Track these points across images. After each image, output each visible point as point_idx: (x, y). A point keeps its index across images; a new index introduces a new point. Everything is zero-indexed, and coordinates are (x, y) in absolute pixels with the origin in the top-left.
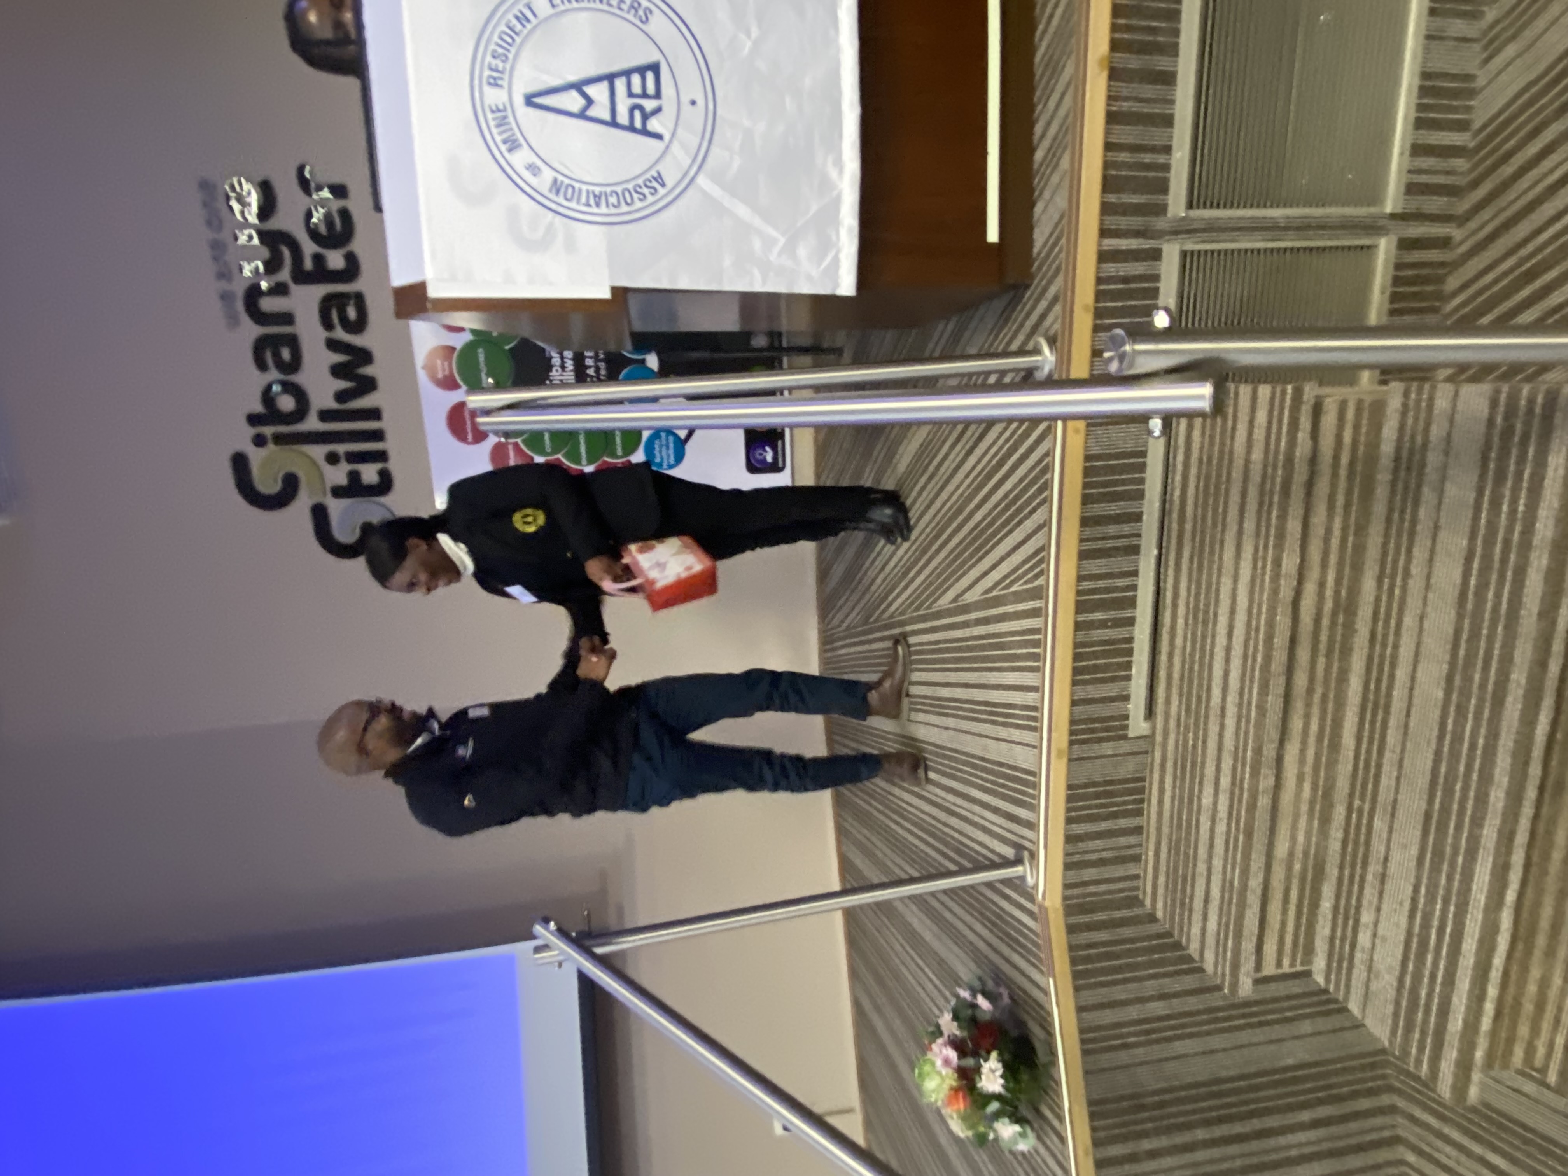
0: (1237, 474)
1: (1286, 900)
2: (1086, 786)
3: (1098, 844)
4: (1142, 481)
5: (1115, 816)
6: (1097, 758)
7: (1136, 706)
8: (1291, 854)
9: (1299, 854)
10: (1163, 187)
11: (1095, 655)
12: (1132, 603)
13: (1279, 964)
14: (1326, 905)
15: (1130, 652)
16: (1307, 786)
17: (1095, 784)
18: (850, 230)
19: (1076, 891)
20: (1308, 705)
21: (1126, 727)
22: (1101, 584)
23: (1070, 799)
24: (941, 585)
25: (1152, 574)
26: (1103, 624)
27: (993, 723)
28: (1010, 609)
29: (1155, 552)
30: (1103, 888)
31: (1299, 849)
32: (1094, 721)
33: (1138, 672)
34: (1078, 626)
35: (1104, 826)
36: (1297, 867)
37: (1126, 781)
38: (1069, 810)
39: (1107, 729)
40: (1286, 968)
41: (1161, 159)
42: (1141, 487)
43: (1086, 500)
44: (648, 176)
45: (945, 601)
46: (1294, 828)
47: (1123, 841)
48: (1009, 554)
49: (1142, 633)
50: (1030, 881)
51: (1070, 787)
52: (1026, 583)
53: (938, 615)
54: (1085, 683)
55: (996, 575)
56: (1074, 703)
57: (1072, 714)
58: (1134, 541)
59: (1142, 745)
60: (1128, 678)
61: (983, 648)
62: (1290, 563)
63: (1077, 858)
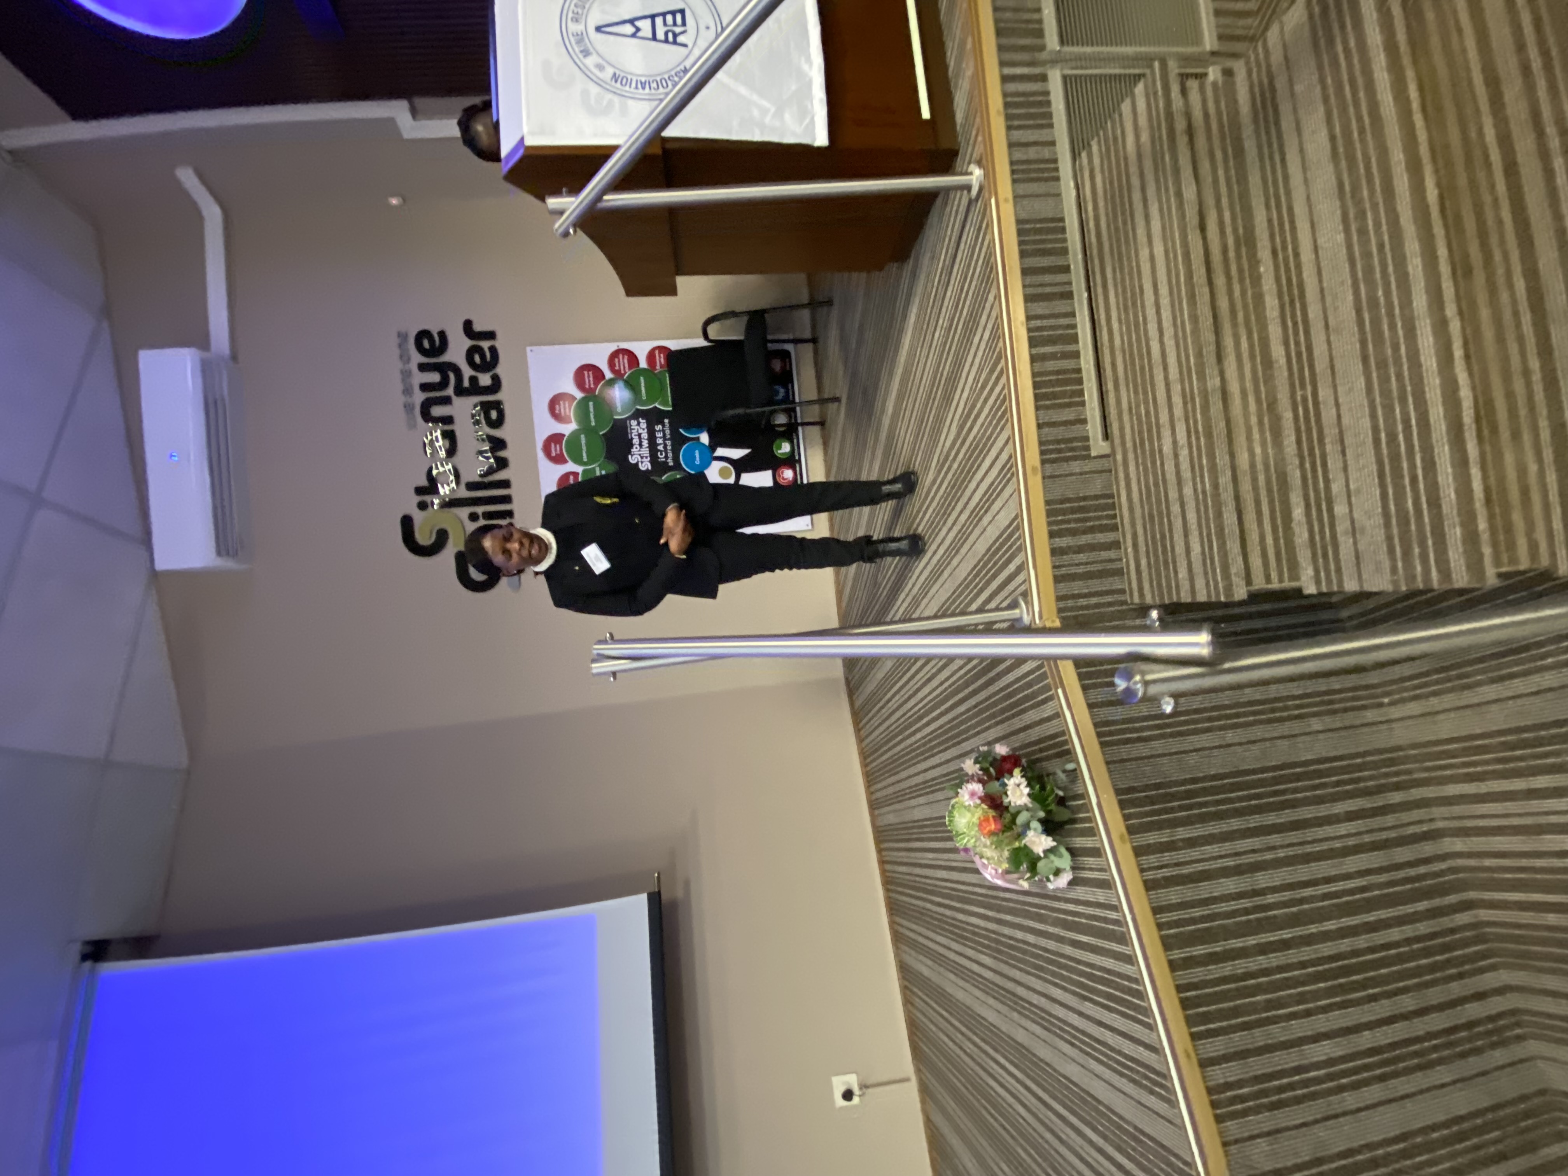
0: (1133, 169)
1: (1259, 513)
2: (1062, 502)
3: (1082, 557)
4: (1065, 240)
5: (1092, 530)
6: (1067, 475)
7: (1094, 428)
8: (1253, 465)
9: (1260, 467)
10: (1040, 33)
11: (1051, 383)
12: (1074, 339)
13: (1268, 579)
14: (1298, 513)
15: (1080, 381)
16: (1251, 399)
17: (1069, 500)
18: (821, 100)
19: (1070, 603)
20: (1235, 325)
21: (1088, 448)
22: (1045, 323)
23: (1049, 514)
25: (1086, 312)
26: (1053, 356)
29: (1086, 295)
30: (1094, 600)
31: (1259, 459)
32: (1058, 442)
33: (1091, 396)
34: (1033, 359)
35: (1084, 539)
36: (1261, 478)
37: (1096, 497)
38: (1049, 524)
39: (1072, 449)
40: (1275, 585)
41: (1036, 16)
42: (1064, 245)
43: (1023, 254)
44: (678, 69)
46: (1249, 438)
47: (1105, 555)
49: (1087, 363)
50: (1027, 619)
51: (1048, 503)
54: (1047, 408)
56: (1039, 426)
57: (1039, 436)
58: (1067, 288)
59: (1105, 464)
60: (1083, 404)
62: (1189, 192)
63: (1063, 571)
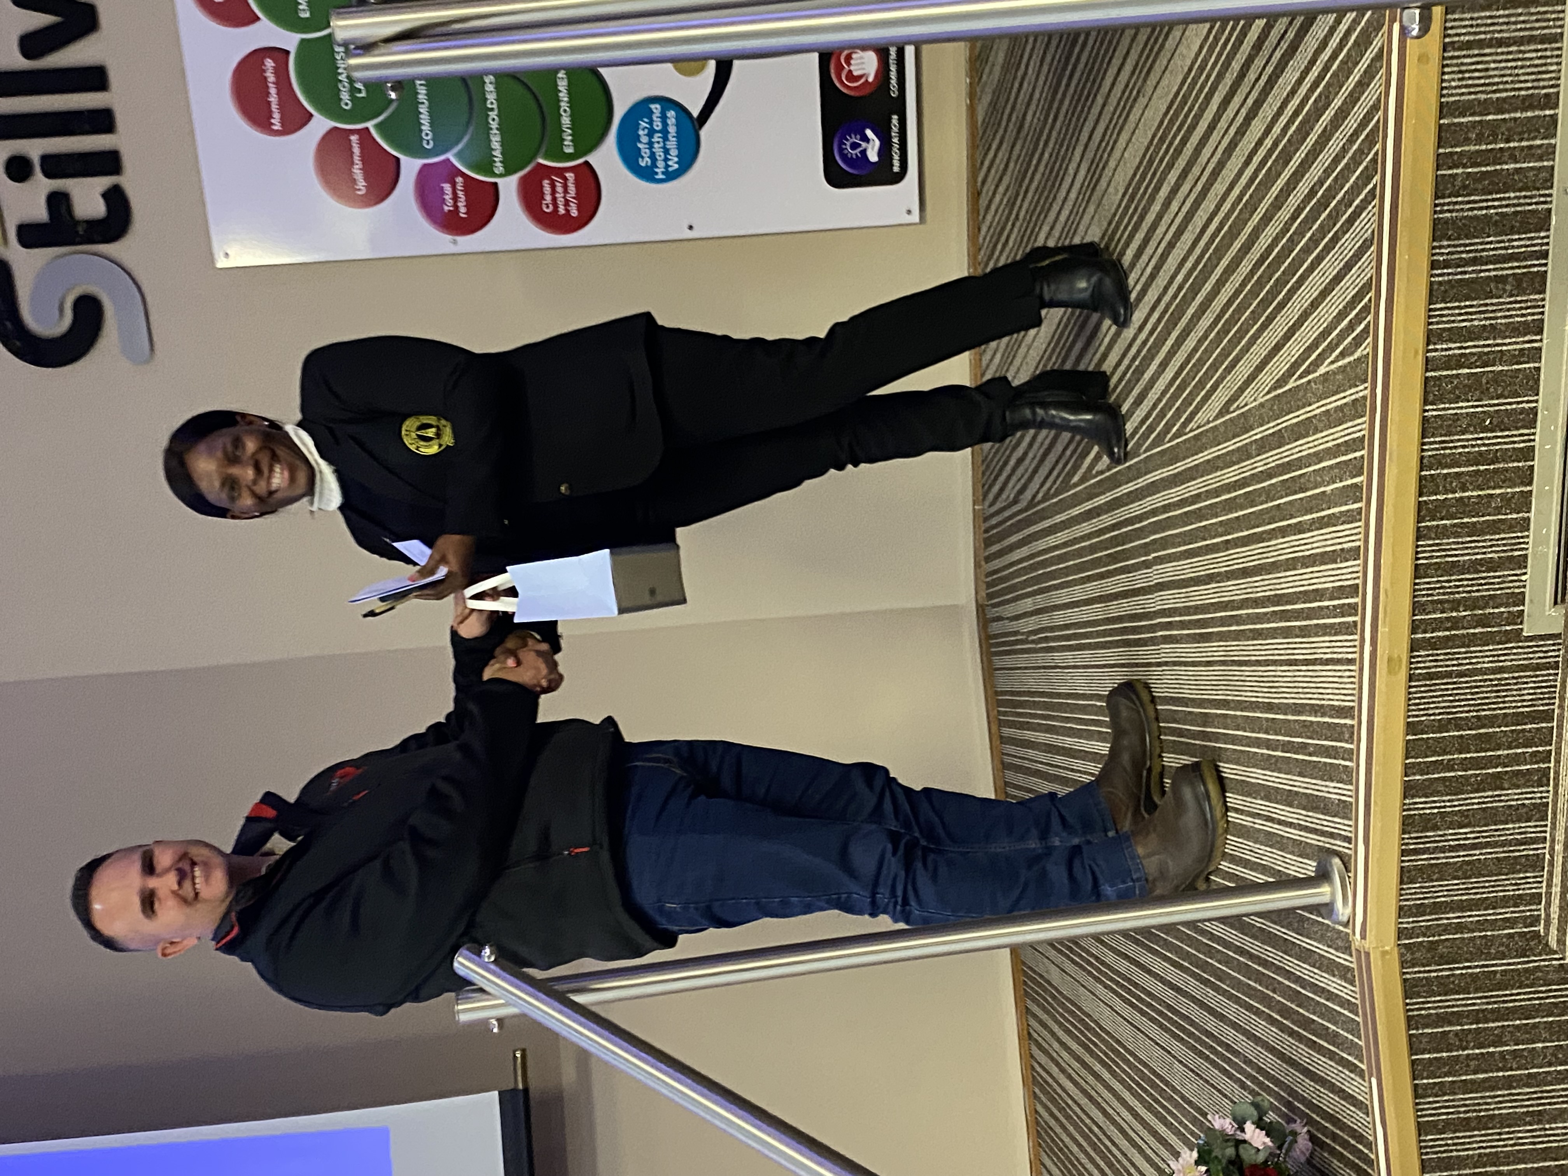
4: (1548, 152)
5: (1496, 782)
6: (1463, 674)
7: (1539, 578)
11: (1461, 482)
12: (1530, 384)
15: (1526, 476)
17: (1462, 723)
19: (1425, 920)
21: (1519, 617)
22: (1472, 347)
23: (1410, 750)
24: (1201, 384)
26: (1476, 423)
27: (1287, 633)
28: (1316, 409)
30: (1476, 915)
32: (1458, 604)
33: (1542, 514)
34: (1428, 427)
35: (1475, 800)
37: (1520, 718)
38: (1408, 769)
39: (1482, 621)
42: (1546, 164)
43: (1442, 188)
45: (1207, 416)
47: (1512, 829)
48: (1315, 305)
50: (1342, 911)
51: (1411, 727)
52: (1343, 355)
53: (1198, 444)
54: (1443, 532)
55: (1293, 350)
56: (1419, 570)
57: (1415, 591)
58: (1534, 266)
59: (1549, 652)
60: (1524, 525)
61: (1269, 494)
63: (1423, 859)
